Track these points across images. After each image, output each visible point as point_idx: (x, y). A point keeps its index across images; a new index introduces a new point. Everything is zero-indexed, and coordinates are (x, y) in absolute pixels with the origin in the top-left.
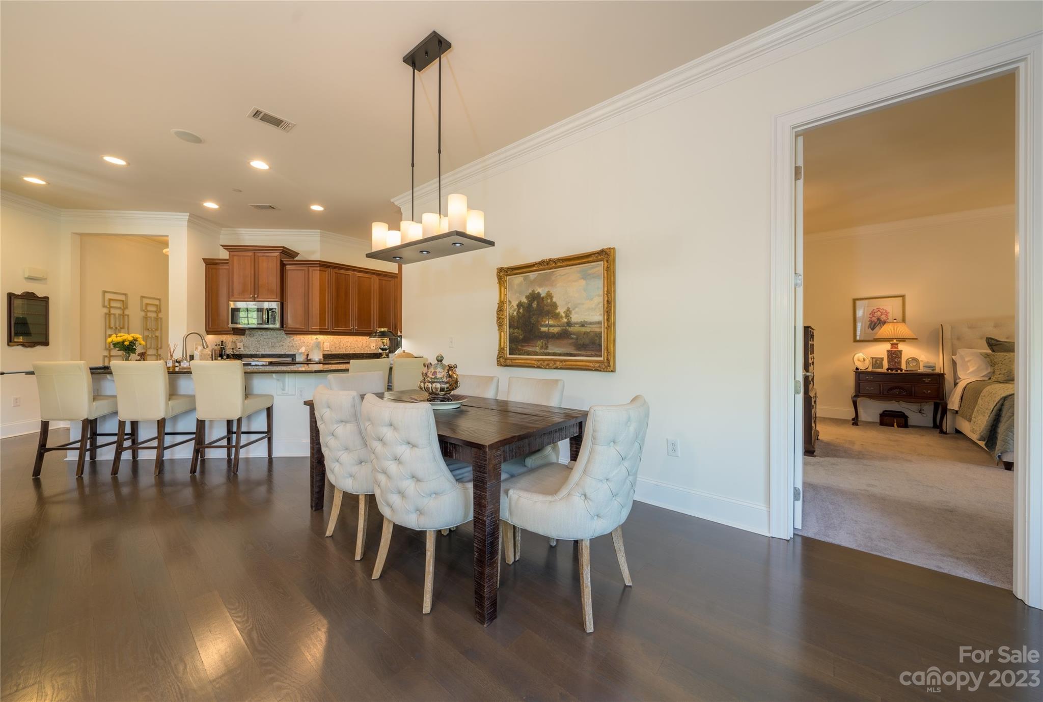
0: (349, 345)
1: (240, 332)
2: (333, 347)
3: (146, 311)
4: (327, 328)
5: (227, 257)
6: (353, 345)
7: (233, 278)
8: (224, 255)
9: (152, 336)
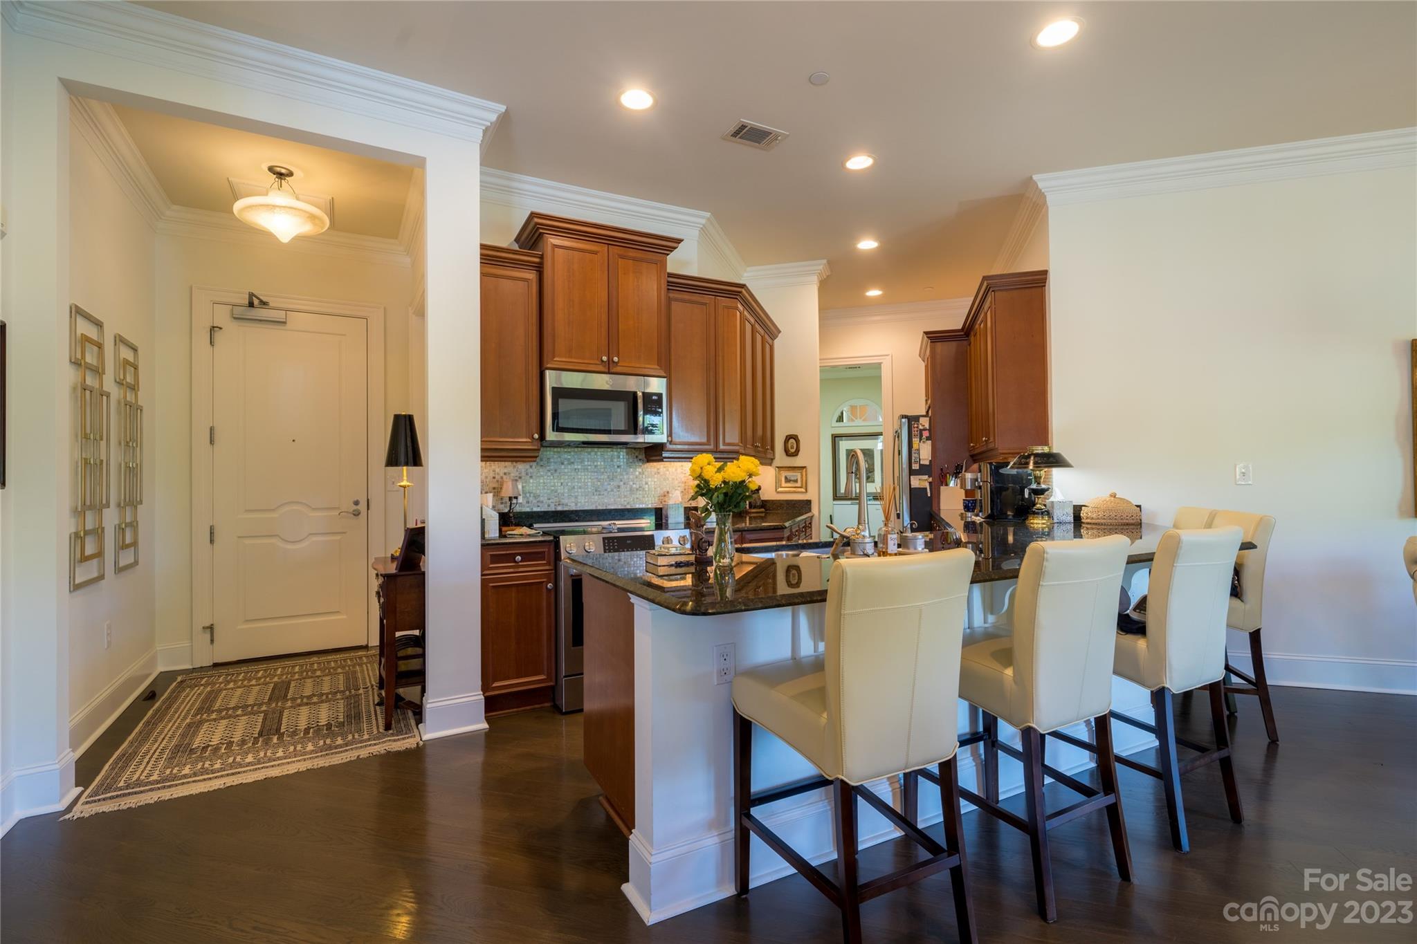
3: (125, 383)
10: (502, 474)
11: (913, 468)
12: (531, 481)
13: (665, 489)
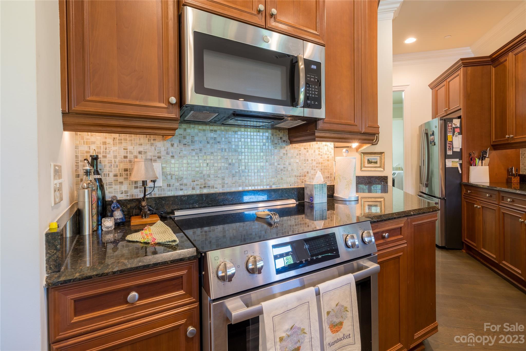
10: (136, 153)
11: (448, 154)
12: (173, 161)
13: (305, 170)
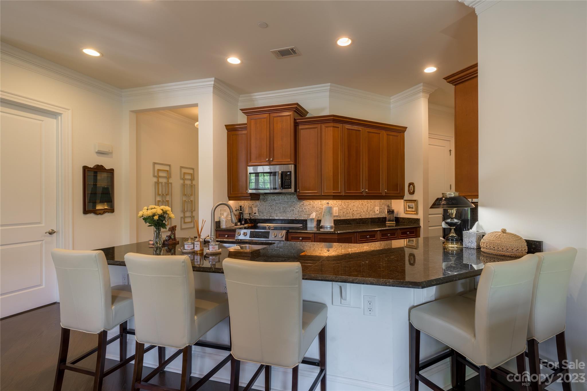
0: (355, 209)
1: (255, 197)
2: (341, 212)
3: (184, 179)
4: (340, 191)
5: (245, 121)
6: (359, 209)
7: (250, 141)
8: (242, 119)
9: (188, 201)
12: (261, 207)
